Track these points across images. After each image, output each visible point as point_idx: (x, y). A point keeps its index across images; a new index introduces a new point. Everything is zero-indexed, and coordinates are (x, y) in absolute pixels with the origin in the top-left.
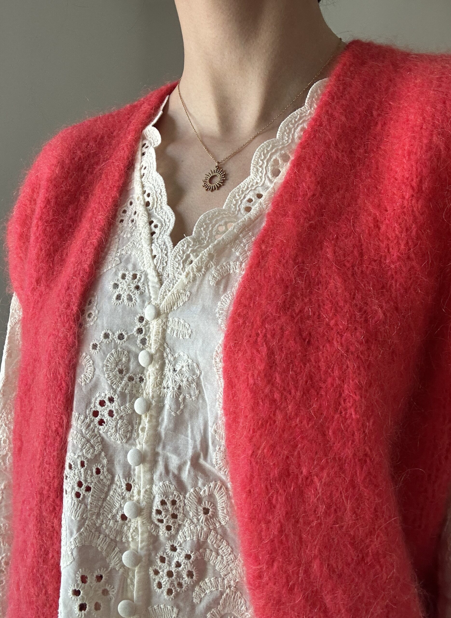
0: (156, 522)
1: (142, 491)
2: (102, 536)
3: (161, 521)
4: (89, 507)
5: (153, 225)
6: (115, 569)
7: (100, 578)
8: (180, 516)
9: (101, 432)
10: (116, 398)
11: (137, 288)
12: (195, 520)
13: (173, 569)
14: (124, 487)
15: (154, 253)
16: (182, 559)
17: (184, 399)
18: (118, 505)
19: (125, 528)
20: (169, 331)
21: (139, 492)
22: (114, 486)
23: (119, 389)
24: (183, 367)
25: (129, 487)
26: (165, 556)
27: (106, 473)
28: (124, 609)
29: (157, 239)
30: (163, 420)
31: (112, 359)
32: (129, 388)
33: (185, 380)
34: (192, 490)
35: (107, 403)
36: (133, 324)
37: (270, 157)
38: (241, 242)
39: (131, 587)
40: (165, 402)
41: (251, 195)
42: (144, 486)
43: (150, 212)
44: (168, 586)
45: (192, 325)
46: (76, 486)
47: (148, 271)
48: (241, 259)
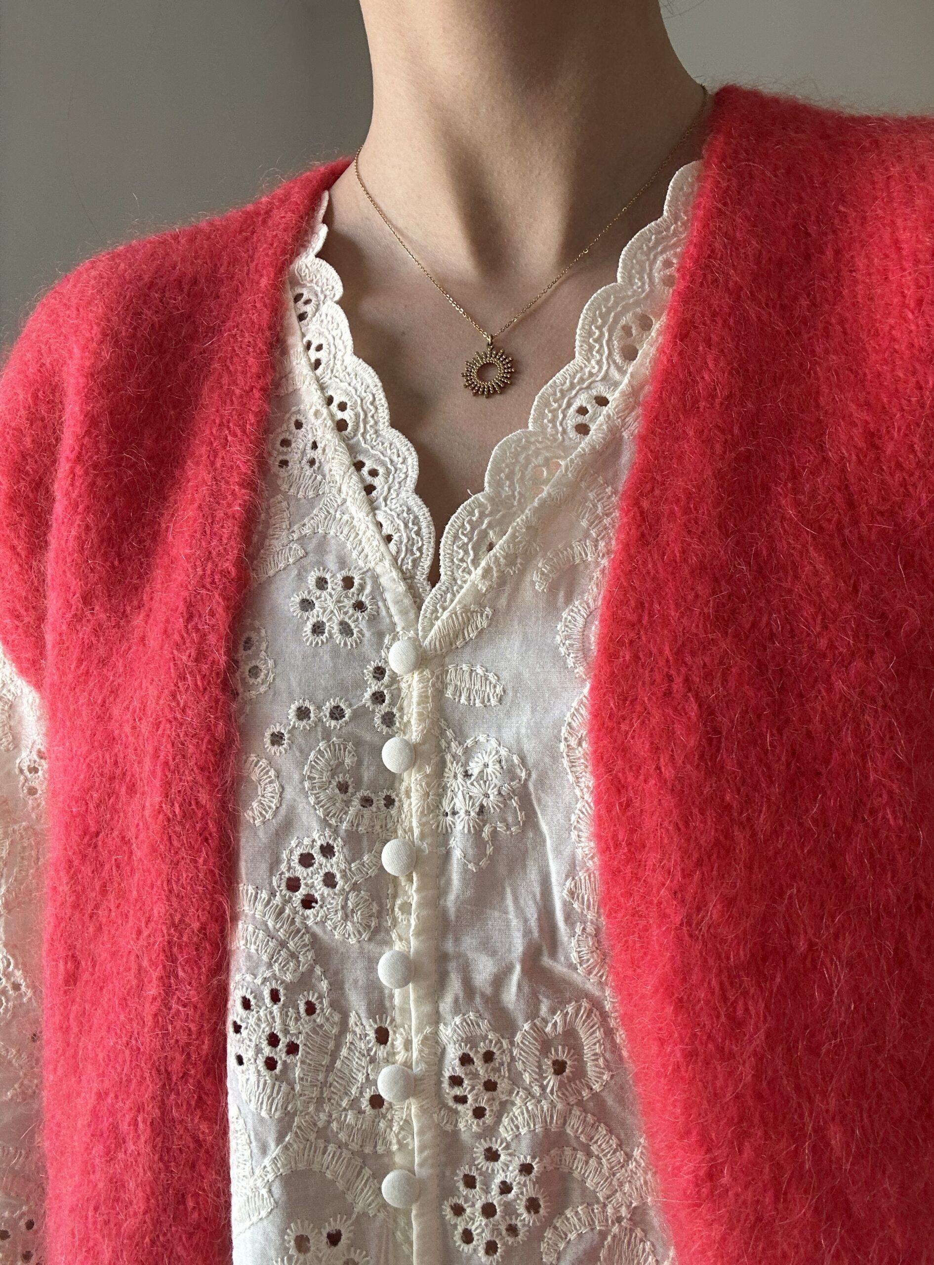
0: (451, 1103)
1: (416, 1041)
2: (331, 1148)
3: (462, 1100)
4: (297, 1087)
5: (365, 471)
6: (365, 1214)
7: (334, 1239)
8: (502, 1085)
9: (310, 923)
10: (337, 845)
11: (359, 606)
12: (536, 1090)
13: (495, 1197)
14: (372, 1035)
15: (387, 529)
16: (512, 1175)
17: (494, 833)
18: (361, 1077)
19: (382, 1125)
20: (449, 694)
21: (408, 1045)
22: (349, 1037)
23: (344, 826)
24: (486, 766)
25: (382, 1036)
26: (474, 1173)
27: (328, 1012)
29: (385, 500)
30: (449, 883)
31: (322, 762)
32: (366, 821)
33: (493, 793)
34: (526, 1026)
35: (318, 858)
36: (361, 685)
37: (616, 321)
39: (405, 1248)
40: (452, 843)
41: (582, 400)
42: (419, 1030)
43: (352, 442)
44: (487, 1236)
45: (505, 675)
46: (264, 1044)
47: (379, 570)
48: (593, 533)
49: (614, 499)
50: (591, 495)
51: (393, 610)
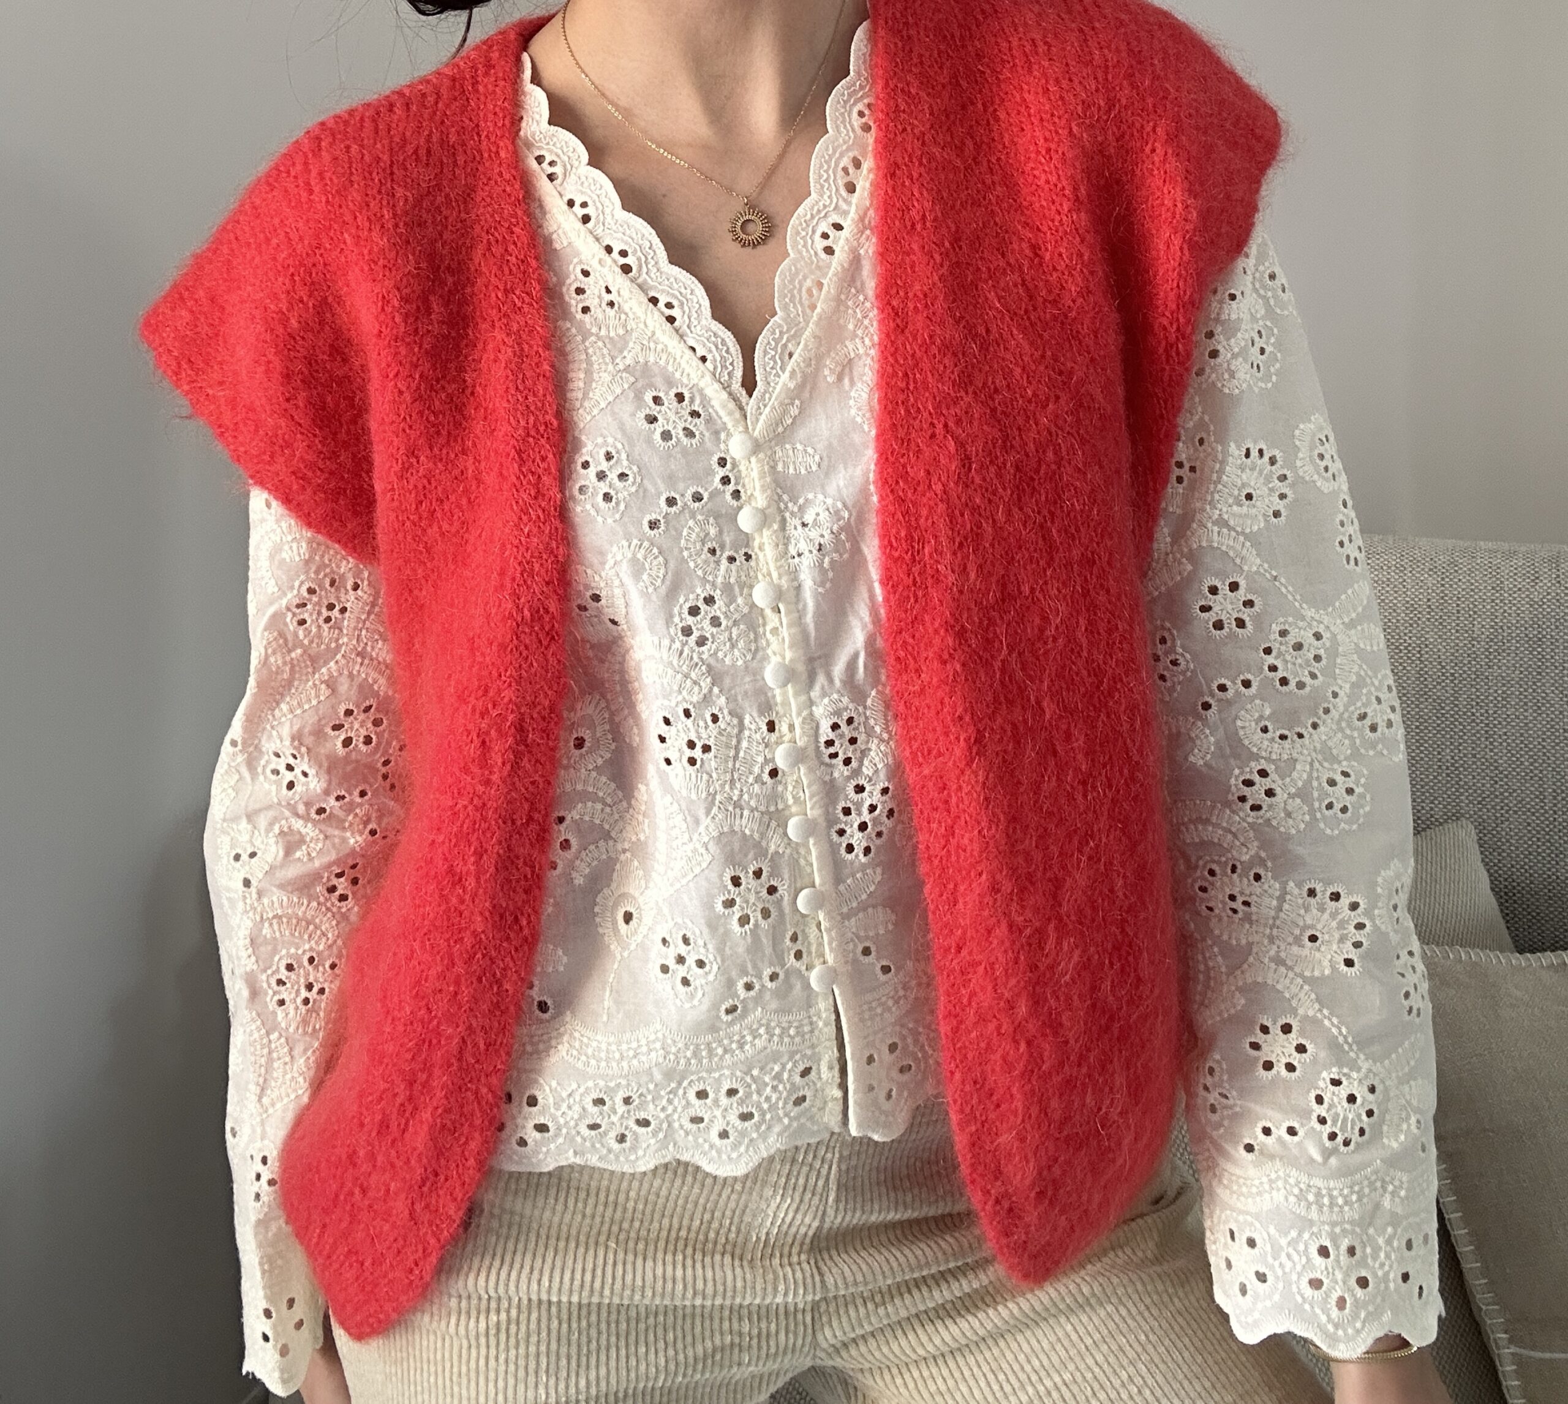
0: (827, 760)
1: (797, 723)
2: (746, 813)
3: (834, 756)
4: (714, 775)
5: (661, 305)
6: (777, 853)
7: (758, 874)
8: (861, 738)
9: (704, 657)
10: (717, 595)
11: (695, 414)
12: (885, 736)
13: (866, 817)
14: (765, 728)
15: (700, 352)
16: (877, 798)
17: (832, 562)
18: (760, 759)
19: (780, 788)
20: (780, 468)
21: (791, 727)
22: (747, 733)
23: (720, 580)
24: (818, 514)
25: (771, 726)
26: (849, 805)
27: (728, 718)
28: (808, 902)
29: (689, 327)
30: (805, 606)
31: (694, 536)
32: (734, 573)
33: (827, 533)
34: (873, 693)
35: (704, 607)
36: (710, 472)
37: (837, 165)
38: (848, 307)
39: (809, 870)
40: (802, 576)
41: (824, 227)
42: (799, 714)
43: (640, 280)
44: (864, 844)
45: (819, 446)
46: (685, 748)
47: (702, 384)
48: (859, 332)
49: (868, 305)
50: (850, 303)
51: (722, 413)
